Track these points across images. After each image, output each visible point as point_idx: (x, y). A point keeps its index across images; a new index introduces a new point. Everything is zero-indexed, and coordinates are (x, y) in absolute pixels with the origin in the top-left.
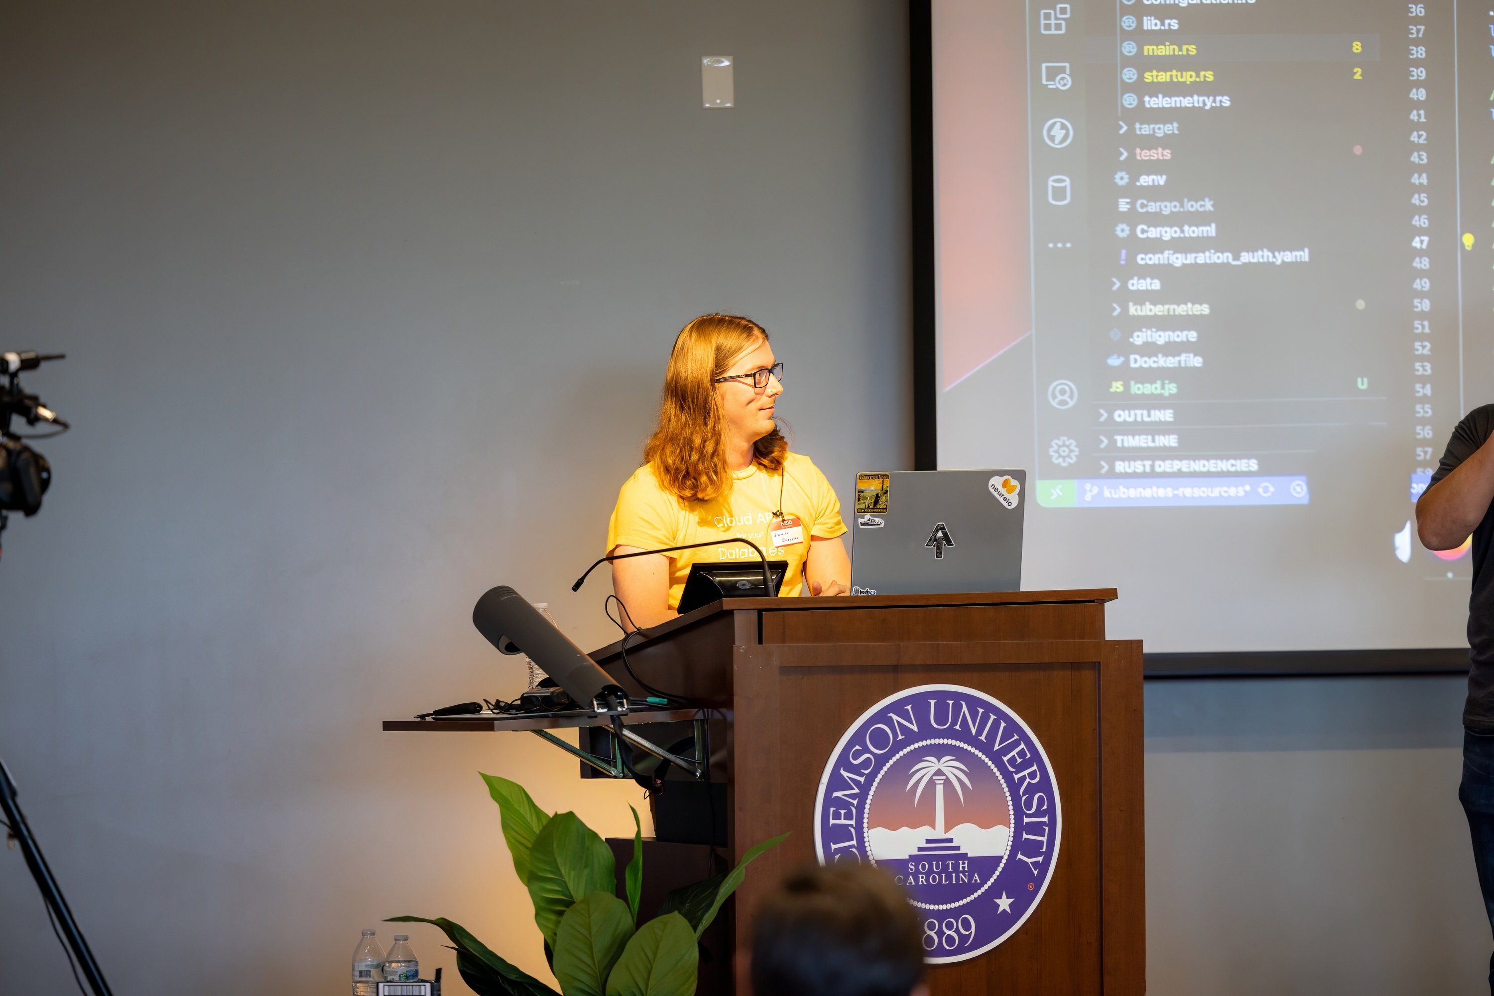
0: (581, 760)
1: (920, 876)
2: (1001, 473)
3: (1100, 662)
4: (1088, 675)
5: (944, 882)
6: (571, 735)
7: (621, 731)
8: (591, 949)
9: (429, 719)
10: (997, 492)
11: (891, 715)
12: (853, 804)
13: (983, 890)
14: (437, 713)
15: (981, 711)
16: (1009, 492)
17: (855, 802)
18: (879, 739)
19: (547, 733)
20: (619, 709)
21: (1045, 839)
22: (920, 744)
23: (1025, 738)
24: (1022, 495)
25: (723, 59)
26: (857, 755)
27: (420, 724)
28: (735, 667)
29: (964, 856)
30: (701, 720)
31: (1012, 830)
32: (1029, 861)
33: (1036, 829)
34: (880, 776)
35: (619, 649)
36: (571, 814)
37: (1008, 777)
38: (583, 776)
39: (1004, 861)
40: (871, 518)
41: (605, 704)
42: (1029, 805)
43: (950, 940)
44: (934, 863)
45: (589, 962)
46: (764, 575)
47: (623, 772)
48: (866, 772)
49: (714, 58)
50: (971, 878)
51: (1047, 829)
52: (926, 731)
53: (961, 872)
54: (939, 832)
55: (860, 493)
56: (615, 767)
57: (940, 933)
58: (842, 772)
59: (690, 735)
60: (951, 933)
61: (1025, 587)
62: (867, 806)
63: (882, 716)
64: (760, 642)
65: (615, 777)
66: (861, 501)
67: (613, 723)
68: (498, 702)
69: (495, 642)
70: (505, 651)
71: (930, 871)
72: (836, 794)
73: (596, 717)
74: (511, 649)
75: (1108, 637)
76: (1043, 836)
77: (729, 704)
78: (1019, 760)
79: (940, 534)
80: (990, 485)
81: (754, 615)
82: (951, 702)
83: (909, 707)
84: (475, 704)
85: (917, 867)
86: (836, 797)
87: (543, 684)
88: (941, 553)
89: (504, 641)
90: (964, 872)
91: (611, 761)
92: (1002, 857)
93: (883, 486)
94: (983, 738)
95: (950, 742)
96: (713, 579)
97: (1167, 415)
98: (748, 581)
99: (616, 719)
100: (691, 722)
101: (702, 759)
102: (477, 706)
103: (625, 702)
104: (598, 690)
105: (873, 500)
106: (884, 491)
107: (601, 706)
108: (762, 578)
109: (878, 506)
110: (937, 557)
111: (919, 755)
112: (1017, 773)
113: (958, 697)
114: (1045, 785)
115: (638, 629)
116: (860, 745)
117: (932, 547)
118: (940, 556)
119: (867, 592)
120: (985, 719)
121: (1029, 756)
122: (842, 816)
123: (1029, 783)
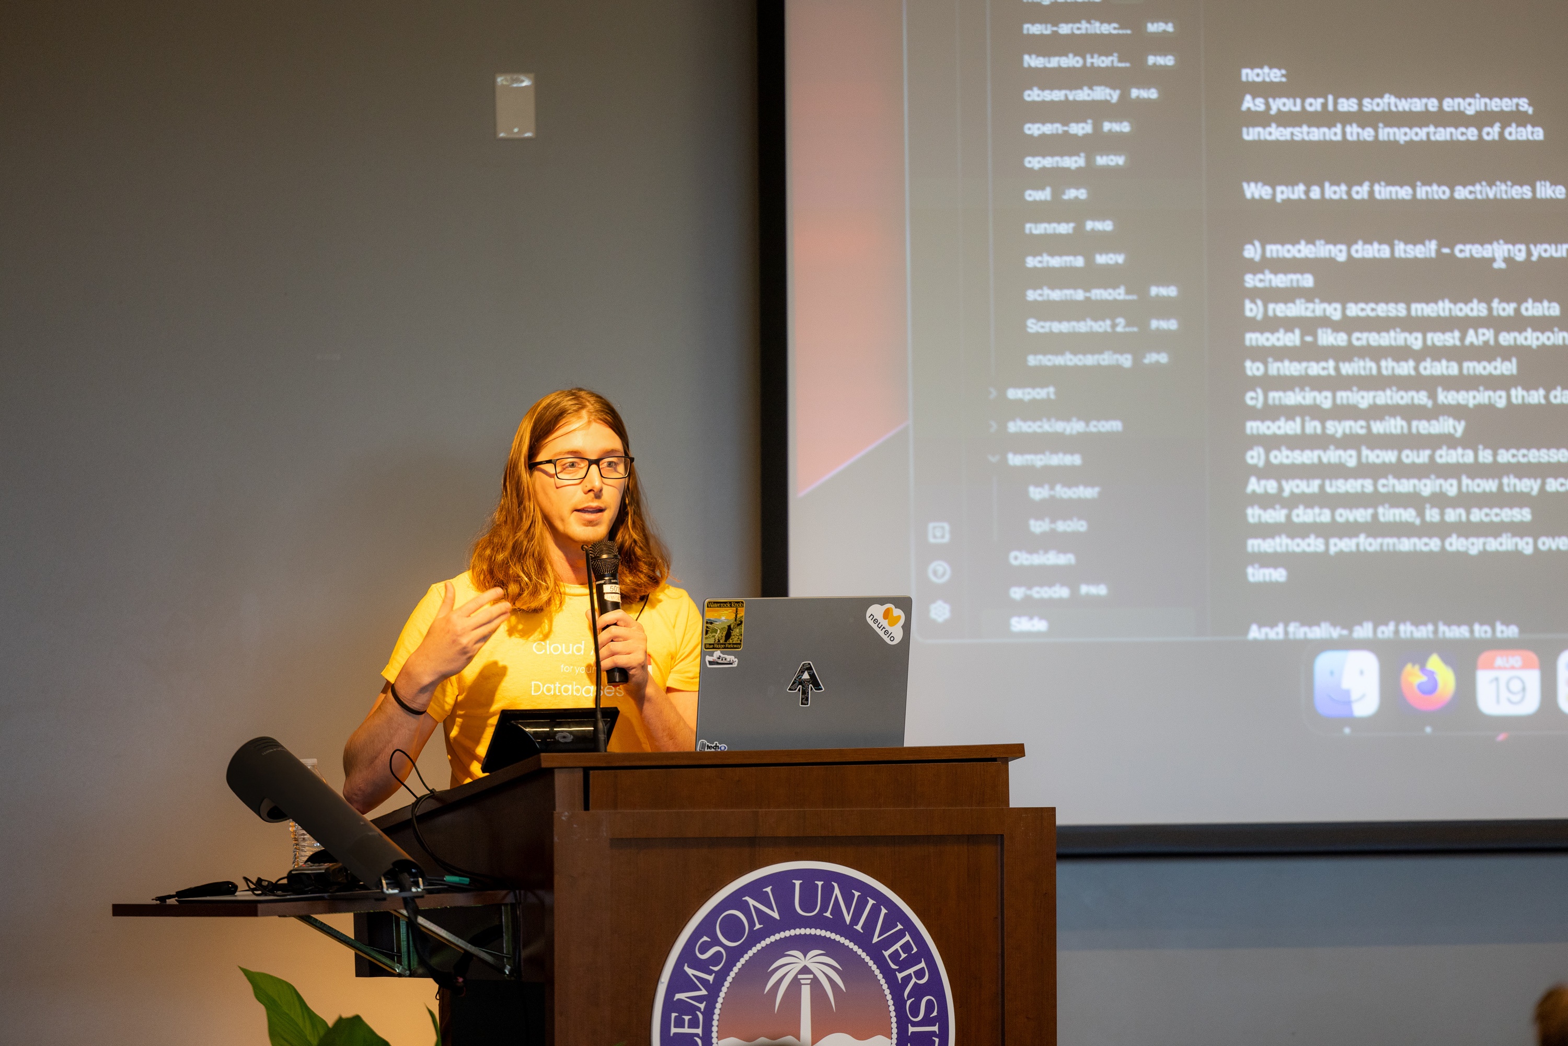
0: (356, 954)
2: (881, 601)
3: (1002, 836)
4: (988, 851)
6: (344, 922)
7: (416, 918)
9: (172, 901)
10: (876, 624)
11: (747, 898)
12: (699, 1009)
14: (180, 894)
15: (857, 894)
16: (891, 624)
17: (702, 1006)
18: (733, 928)
19: (316, 920)
20: (414, 890)
22: (782, 935)
23: (909, 927)
24: (907, 628)
25: (522, 78)
26: (704, 948)
27: (160, 908)
28: (556, 839)
30: (512, 905)
31: (895, 1041)
34: (732, 974)
35: (409, 816)
36: (357, 1019)
37: (889, 975)
38: (359, 973)
40: (722, 655)
41: (395, 882)
42: (915, 1010)
46: (595, 725)
47: (410, 969)
48: (716, 969)
49: (513, 77)
51: (937, 1040)
52: (790, 920)
55: (709, 625)
56: (400, 962)
58: (686, 968)
59: (497, 923)
61: (908, 743)
62: (717, 1011)
63: (735, 900)
64: (586, 808)
65: (400, 975)
67: (406, 908)
68: (260, 880)
69: (255, 807)
70: (266, 817)
72: (678, 996)
73: (384, 899)
74: (275, 815)
75: (1014, 803)
77: (548, 884)
78: (903, 956)
79: (806, 676)
80: (868, 614)
81: (579, 775)
82: (820, 883)
83: (768, 889)
84: (228, 883)
86: (679, 1000)
87: (314, 858)
88: (807, 700)
89: (266, 806)
91: (395, 955)
93: (736, 616)
94: (859, 927)
95: (818, 932)
96: (527, 730)
97: (1079, 526)
98: (570, 732)
99: (409, 902)
100: (499, 906)
101: (511, 953)
102: (231, 885)
103: (420, 881)
104: (387, 866)
105: (725, 633)
106: (738, 622)
107: (390, 885)
108: (591, 729)
109: (730, 641)
110: (802, 704)
111: (780, 949)
112: (900, 971)
113: (829, 877)
114: (934, 986)
115: (432, 791)
116: (709, 936)
117: (796, 691)
118: (805, 703)
119: (716, 747)
120: (862, 904)
121: (915, 950)
122: (686, 1024)
123: (916, 985)
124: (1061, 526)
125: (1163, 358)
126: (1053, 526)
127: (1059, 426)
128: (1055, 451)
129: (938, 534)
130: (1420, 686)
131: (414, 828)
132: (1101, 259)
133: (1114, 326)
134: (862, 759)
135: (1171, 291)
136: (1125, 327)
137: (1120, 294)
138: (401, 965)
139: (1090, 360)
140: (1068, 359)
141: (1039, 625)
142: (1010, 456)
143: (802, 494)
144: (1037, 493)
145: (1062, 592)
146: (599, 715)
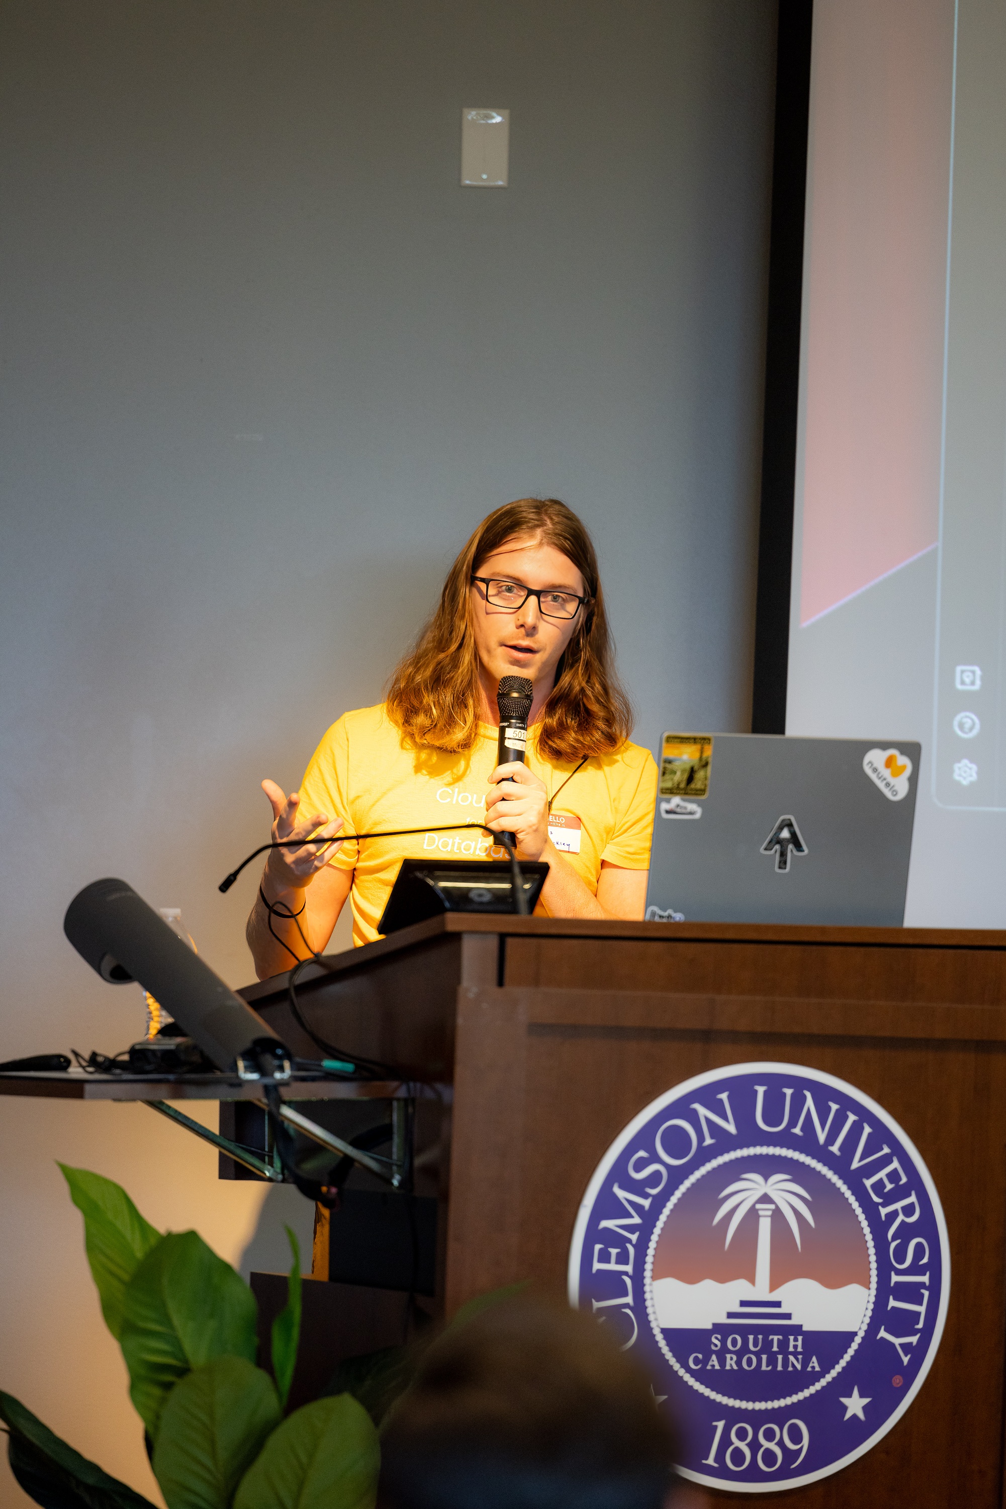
0: (220, 1153)
1: (728, 1356)
2: (884, 745)
5: (764, 1368)
6: (206, 1112)
7: (278, 1108)
8: (213, 1442)
10: (876, 774)
12: (630, 1241)
13: (823, 1382)
15: (834, 1107)
16: (896, 775)
17: (634, 1237)
18: (676, 1142)
19: (169, 1107)
20: (278, 1075)
21: (922, 1309)
22: (739, 1153)
23: (899, 1151)
24: (913, 780)
25: (494, 114)
26: (639, 1167)
28: (460, 1021)
29: (797, 1330)
30: (406, 1100)
31: (873, 1292)
32: (897, 1341)
33: (910, 1293)
34: (674, 1199)
35: (286, 985)
36: (191, 1237)
37: (870, 1210)
38: (223, 1175)
39: (858, 1340)
40: (683, 804)
41: (255, 1066)
42: (900, 1255)
43: (769, 1457)
44: (751, 1337)
45: (209, 1463)
46: (512, 882)
47: (283, 1173)
48: (654, 1192)
49: (483, 112)
50: (805, 1364)
51: (926, 1293)
52: (749, 1135)
53: (791, 1353)
54: (760, 1290)
55: (668, 765)
56: (271, 1164)
57: (754, 1446)
58: (616, 1189)
59: (387, 1121)
60: (772, 1446)
61: (910, 922)
62: (652, 1245)
63: (681, 1108)
64: (501, 984)
65: (269, 1180)
66: (667, 777)
67: (267, 1097)
68: (94, 1055)
69: (95, 962)
70: (108, 977)
71: (745, 1350)
72: (605, 1224)
73: (244, 1085)
74: (119, 975)
76: (921, 1304)
77: (447, 1076)
78: (889, 1186)
79: (785, 834)
80: (866, 761)
81: (493, 943)
82: (789, 1092)
83: (724, 1096)
84: (60, 1056)
85: (723, 1342)
86: (606, 1229)
87: (165, 1031)
88: (785, 863)
89: (108, 963)
90: (795, 1354)
91: (265, 1155)
92: (855, 1334)
93: (701, 755)
94: (835, 1149)
95: (784, 1152)
96: (437, 884)
98: (489, 890)
99: (272, 1091)
100: (388, 1102)
101: (402, 1159)
102: (62, 1060)
103: (287, 1064)
104: (247, 1044)
105: (686, 776)
106: (703, 763)
107: (249, 1069)
108: (507, 886)
109: (693, 786)
110: (780, 868)
111: (735, 1171)
112: (884, 1205)
113: (800, 1084)
114: (927, 1227)
115: (316, 956)
116: (646, 1151)
117: (773, 852)
118: (783, 866)
119: (669, 917)
120: (840, 1119)
121: (904, 1180)
122: (613, 1258)
123: (903, 1222)
129: (967, 680)
131: (290, 1000)
138: (272, 1166)
143: (805, 624)
146: (516, 870)
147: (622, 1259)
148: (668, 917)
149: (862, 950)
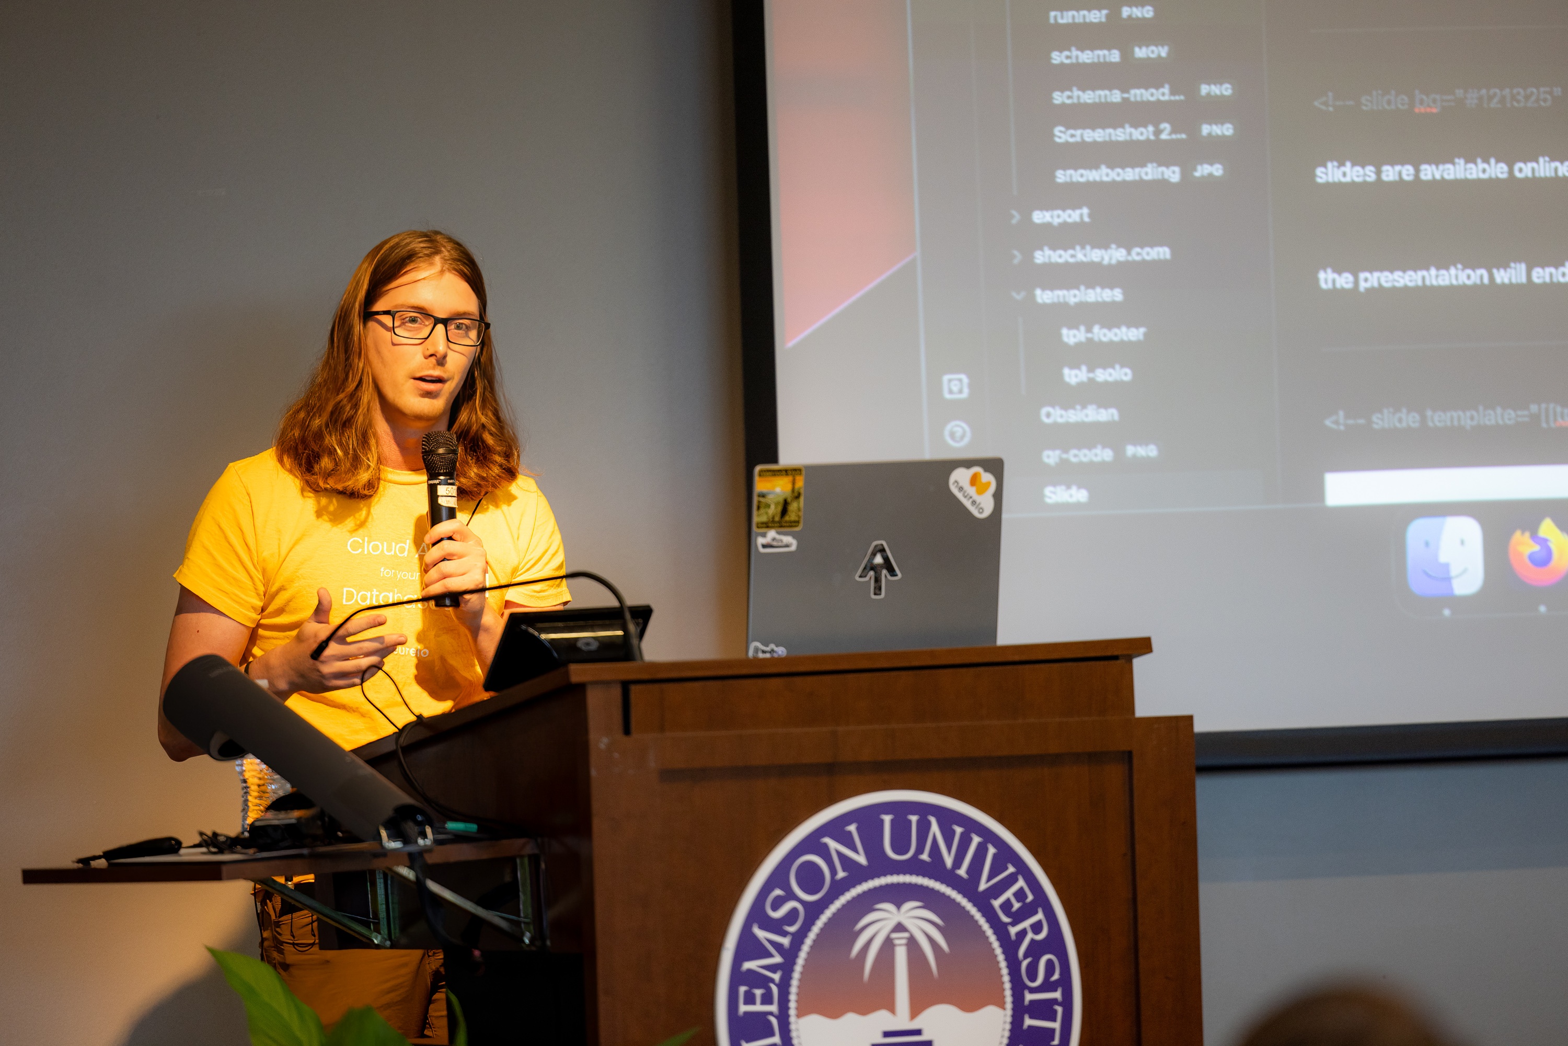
2: (968, 464)
3: (1130, 753)
4: (1114, 773)
9: (102, 863)
10: (962, 492)
12: (772, 981)
14: (108, 855)
15: (959, 830)
16: (981, 492)
17: (776, 977)
18: (810, 878)
20: (421, 842)
21: (1056, 1025)
22: (871, 884)
23: (1024, 869)
24: (998, 496)
26: (776, 905)
27: (82, 873)
28: (593, 773)
30: (531, 857)
31: (1009, 1012)
33: (1044, 1010)
34: (812, 935)
35: (391, 747)
37: (1001, 931)
40: (778, 537)
41: (398, 834)
42: (1032, 974)
46: (624, 628)
47: (390, 939)
48: (792, 929)
51: (1059, 1009)
52: (879, 865)
54: (901, 1020)
55: (762, 499)
56: (378, 931)
58: (756, 930)
59: (508, 878)
61: (1004, 639)
62: (795, 983)
63: (812, 843)
64: (627, 731)
65: (377, 947)
66: (762, 511)
68: (215, 835)
70: (216, 754)
72: (748, 965)
74: (231, 750)
75: (1140, 712)
76: (1054, 1020)
77: (583, 829)
78: (1017, 905)
79: (878, 560)
80: (951, 481)
81: (617, 692)
82: (914, 819)
83: (852, 828)
84: (170, 839)
86: (750, 971)
87: (278, 805)
88: (880, 589)
89: (217, 741)
91: (371, 922)
93: (794, 487)
94: (962, 872)
95: (914, 879)
96: (543, 636)
97: (1122, 374)
98: (595, 638)
99: (416, 861)
100: (513, 859)
101: (530, 916)
102: (173, 842)
103: (428, 830)
104: (389, 813)
105: (780, 508)
106: (796, 494)
107: (391, 837)
108: (620, 633)
109: (787, 518)
111: (868, 902)
112: (1013, 924)
113: (924, 810)
114: (1055, 943)
115: (420, 717)
116: (782, 889)
117: (867, 579)
118: (878, 592)
119: (772, 651)
120: (965, 842)
121: (1030, 897)
122: (758, 1000)
123: (1033, 941)
124: (1102, 375)
125: (1217, 170)
126: (1091, 375)
127: (1095, 255)
128: (1091, 285)
129: (955, 389)
130: (1532, 557)
131: (400, 763)
132: (1141, 53)
133: (1158, 132)
134: (958, 661)
135: (1225, 90)
136: (1170, 134)
137: (1163, 94)
138: (380, 933)
139: (1130, 174)
140: (1104, 174)
141: (1079, 495)
142: (1038, 292)
143: (790, 344)
144: (1072, 336)
145: (1105, 455)
146: (628, 616)
147: (767, 999)
148: (770, 652)
149: (972, 671)
